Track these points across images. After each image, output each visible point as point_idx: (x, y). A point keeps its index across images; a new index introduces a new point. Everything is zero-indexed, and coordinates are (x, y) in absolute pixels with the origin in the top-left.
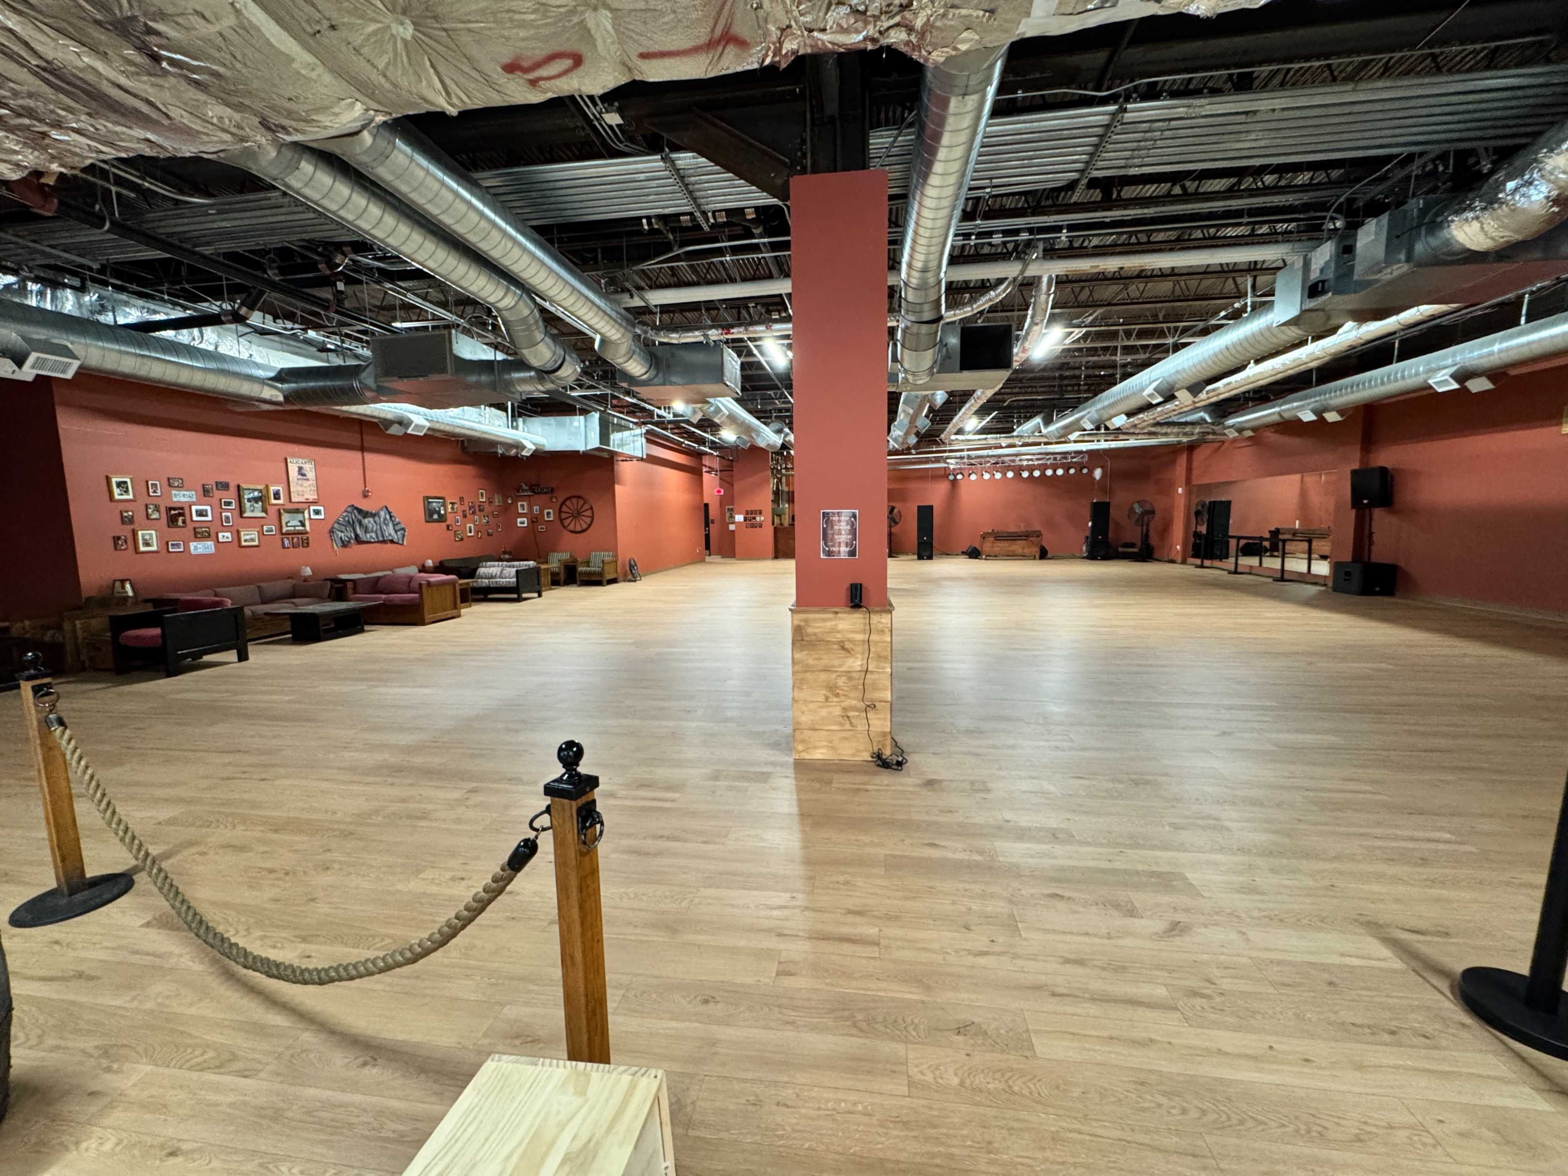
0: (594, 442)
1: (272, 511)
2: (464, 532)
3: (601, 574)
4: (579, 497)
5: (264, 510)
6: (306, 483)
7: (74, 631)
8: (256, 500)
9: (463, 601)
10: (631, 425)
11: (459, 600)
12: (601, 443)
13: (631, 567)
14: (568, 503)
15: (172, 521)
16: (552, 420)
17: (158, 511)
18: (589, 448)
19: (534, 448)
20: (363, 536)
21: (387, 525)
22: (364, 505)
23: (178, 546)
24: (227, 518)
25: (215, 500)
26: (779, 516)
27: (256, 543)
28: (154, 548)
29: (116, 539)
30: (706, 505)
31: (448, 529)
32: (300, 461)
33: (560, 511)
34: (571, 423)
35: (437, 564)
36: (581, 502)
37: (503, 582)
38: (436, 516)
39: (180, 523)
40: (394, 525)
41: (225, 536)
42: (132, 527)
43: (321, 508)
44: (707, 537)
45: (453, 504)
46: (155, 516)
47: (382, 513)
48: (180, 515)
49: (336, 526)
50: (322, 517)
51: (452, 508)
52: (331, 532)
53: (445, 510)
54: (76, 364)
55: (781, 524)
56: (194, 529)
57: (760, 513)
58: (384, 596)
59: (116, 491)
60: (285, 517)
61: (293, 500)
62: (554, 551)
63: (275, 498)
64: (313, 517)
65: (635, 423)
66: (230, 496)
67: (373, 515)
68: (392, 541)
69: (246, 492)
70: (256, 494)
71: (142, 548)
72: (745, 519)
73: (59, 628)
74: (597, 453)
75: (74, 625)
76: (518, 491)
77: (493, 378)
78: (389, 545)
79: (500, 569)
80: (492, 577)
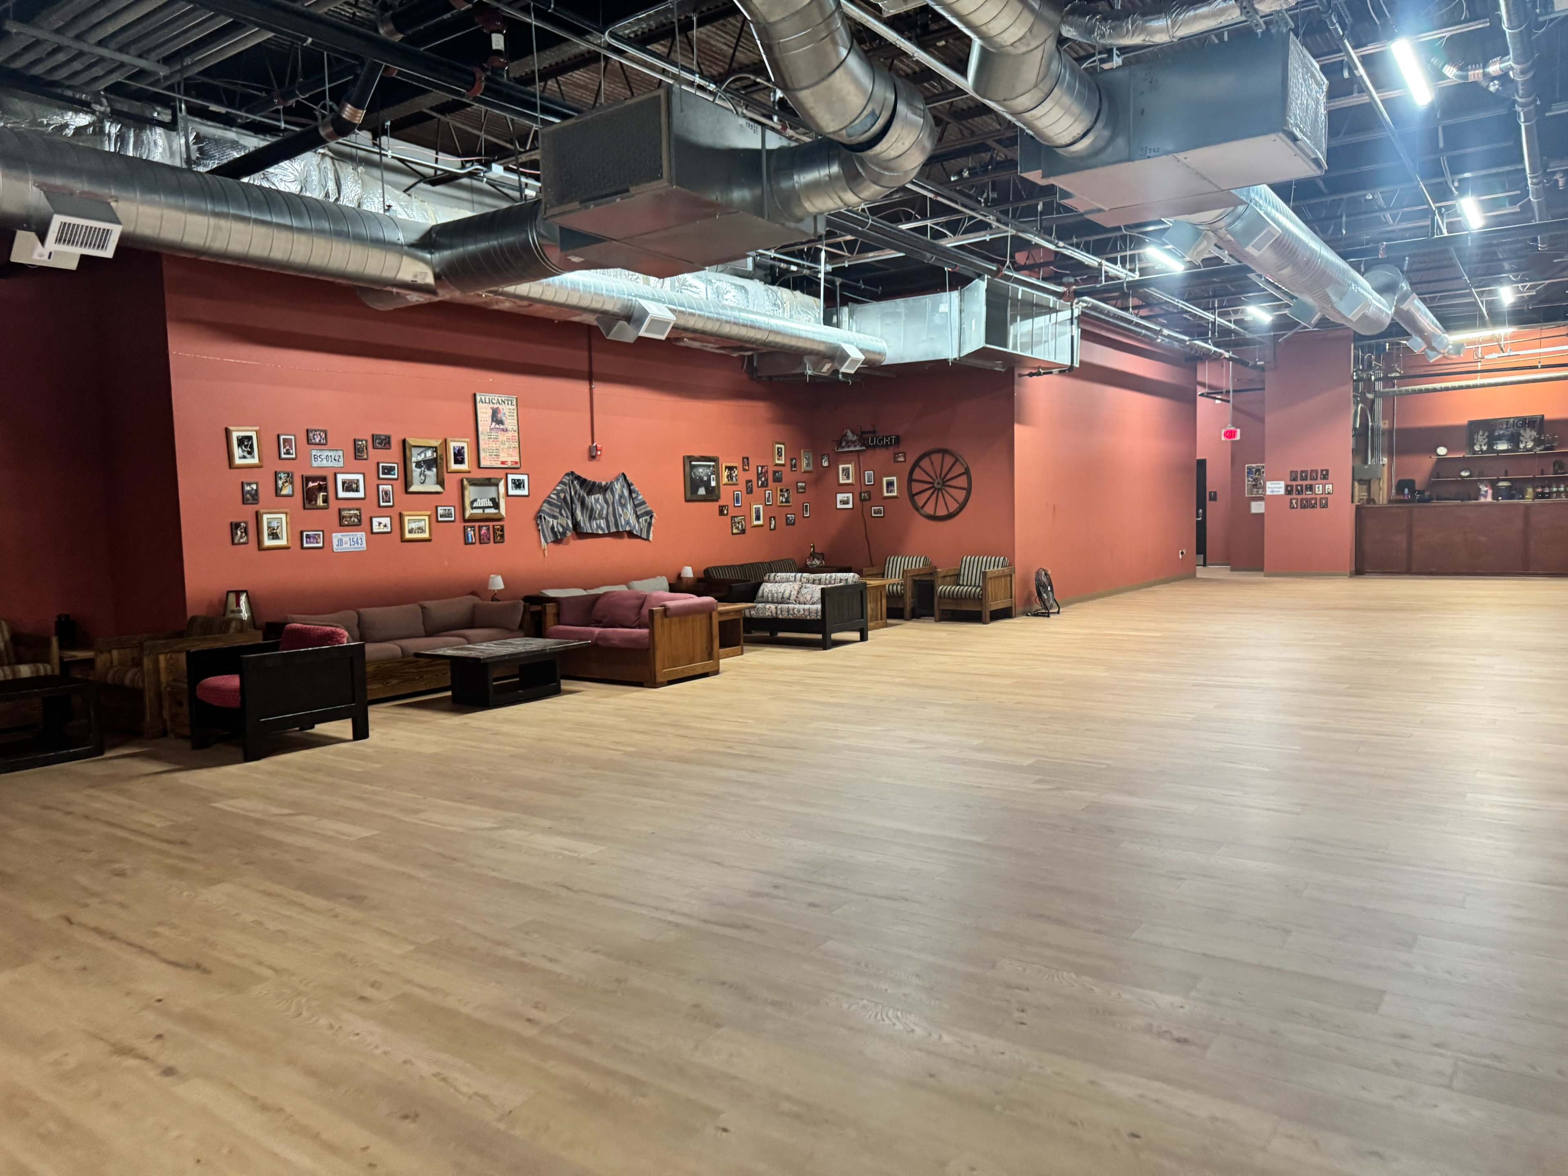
0: (976, 340)
1: (451, 481)
2: (746, 518)
3: (980, 599)
4: (944, 452)
5: (440, 482)
6: (502, 437)
7: (157, 671)
8: (429, 464)
9: (723, 645)
10: (1052, 299)
11: (716, 643)
12: (987, 342)
13: (1041, 587)
14: (926, 463)
15: (309, 497)
16: (900, 304)
17: (292, 483)
18: (965, 353)
19: (862, 357)
20: (587, 526)
21: (623, 506)
22: (590, 472)
23: (315, 538)
24: (386, 493)
25: (370, 465)
26: (1366, 483)
27: (426, 535)
28: (283, 542)
29: (235, 526)
30: (1202, 464)
31: (721, 513)
32: (495, 397)
33: (911, 480)
34: (935, 308)
35: (702, 575)
36: (949, 460)
37: (799, 609)
38: (702, 491)
39: (320, 502)
40: (635, 506)
41: (382, 524)
42: (255, 508)
43: (524, 478)
44: (1201, 527)
45: (730, 469)
46: (286, 491)
47: (617, 486)
48: (321, 488)
49: (546, 507)
50: (525, 492)
51: (730, 477)
52: (538, 517)
53: (718, 480)
54: (116, 231)
55: (1370, 500)
56: (340, 511)
57: (1325, 476)
58: (597, 630)
59: (237, 452)
60: (471, 492)
61: (483, 463)
62: (896, 554)
63: (457, 461)
64: (512, 492)
65: (1059, 295)
66: (391, 457)
67: (604, 489)
68: (631, 534)
69: (415, 451)
70: (429, 454)
71: (268, 542)
72: (1289, 490)
73: (137, 663)
74: (979, 363)
75: (157, 662)
76: (840, 445)
77: (758, 192)
78: (626, 541)
79: (797, 586)
80: (783, 600)
